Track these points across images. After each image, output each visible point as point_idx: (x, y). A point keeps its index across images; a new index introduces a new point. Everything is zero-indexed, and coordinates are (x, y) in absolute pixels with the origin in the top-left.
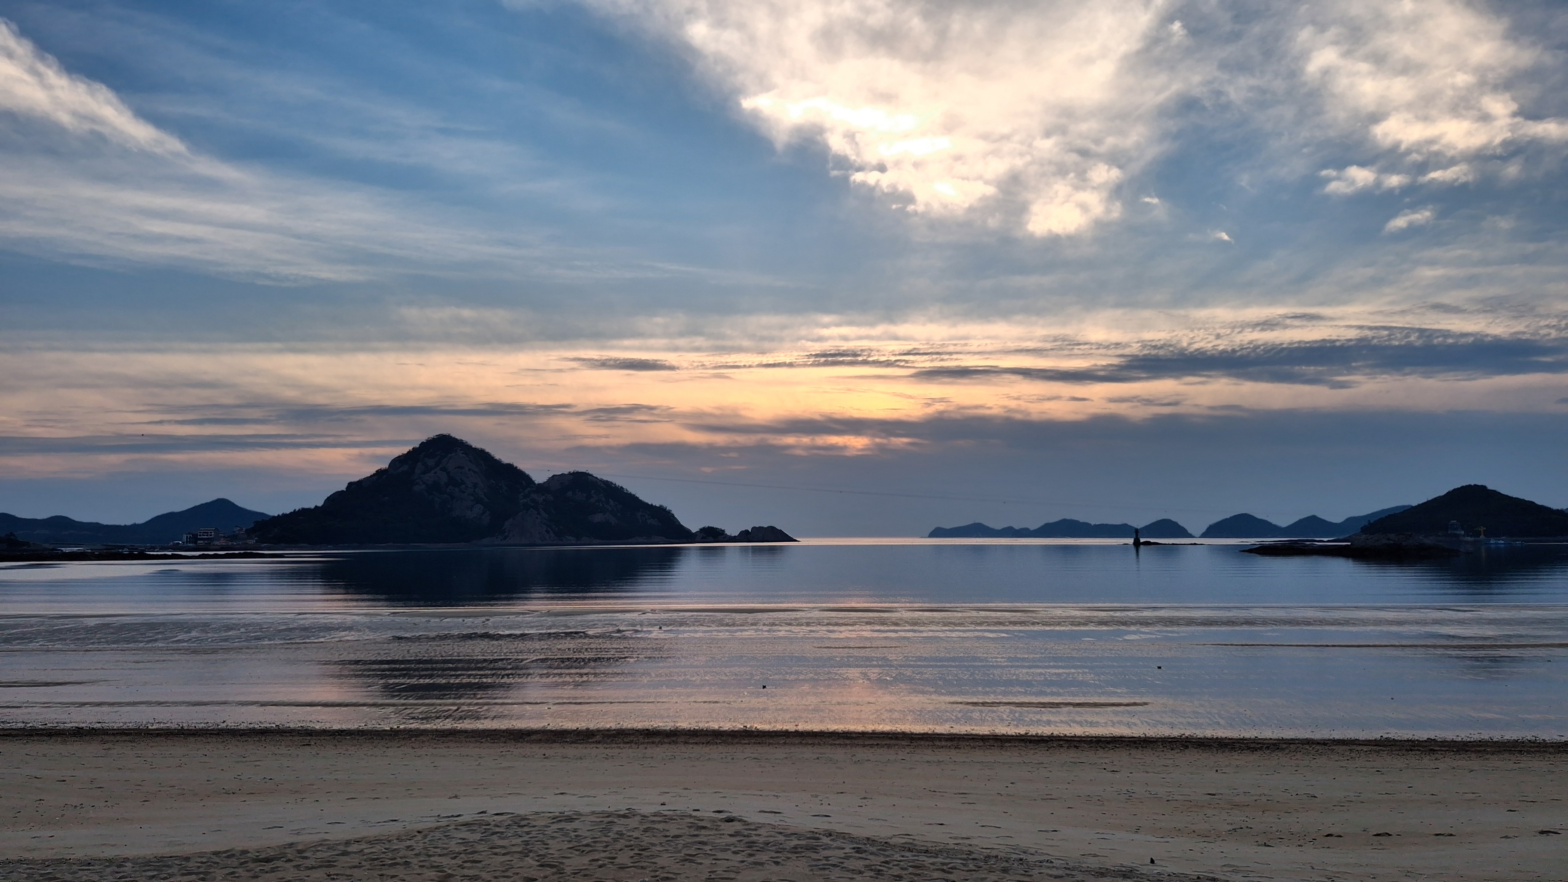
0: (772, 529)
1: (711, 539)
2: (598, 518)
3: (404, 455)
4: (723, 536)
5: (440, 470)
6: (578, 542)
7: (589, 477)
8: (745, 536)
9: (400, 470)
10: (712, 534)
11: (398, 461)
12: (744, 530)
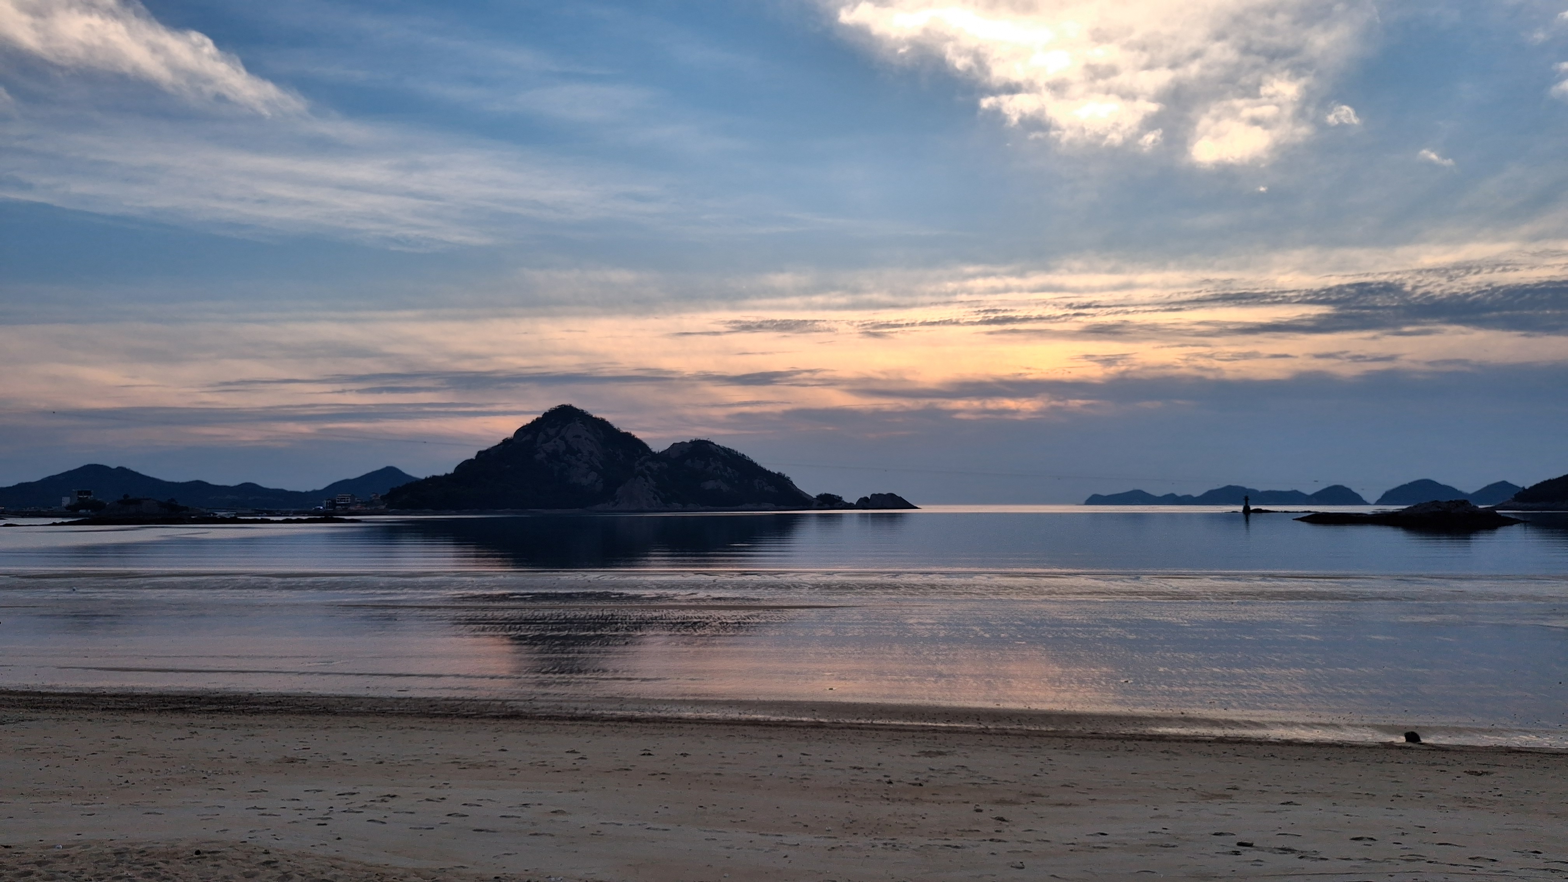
0: (892, 495)
1: (827, 506)
2: (710, 485)
3: (528, 425)
4: (839, 503)
5: (560, 438)
6: (684, 509)
7: (710, 445)
8: (864, 503)
9: (524, 439)
10: (830, 501)
11: (522, 431)
12: (863, 497)
